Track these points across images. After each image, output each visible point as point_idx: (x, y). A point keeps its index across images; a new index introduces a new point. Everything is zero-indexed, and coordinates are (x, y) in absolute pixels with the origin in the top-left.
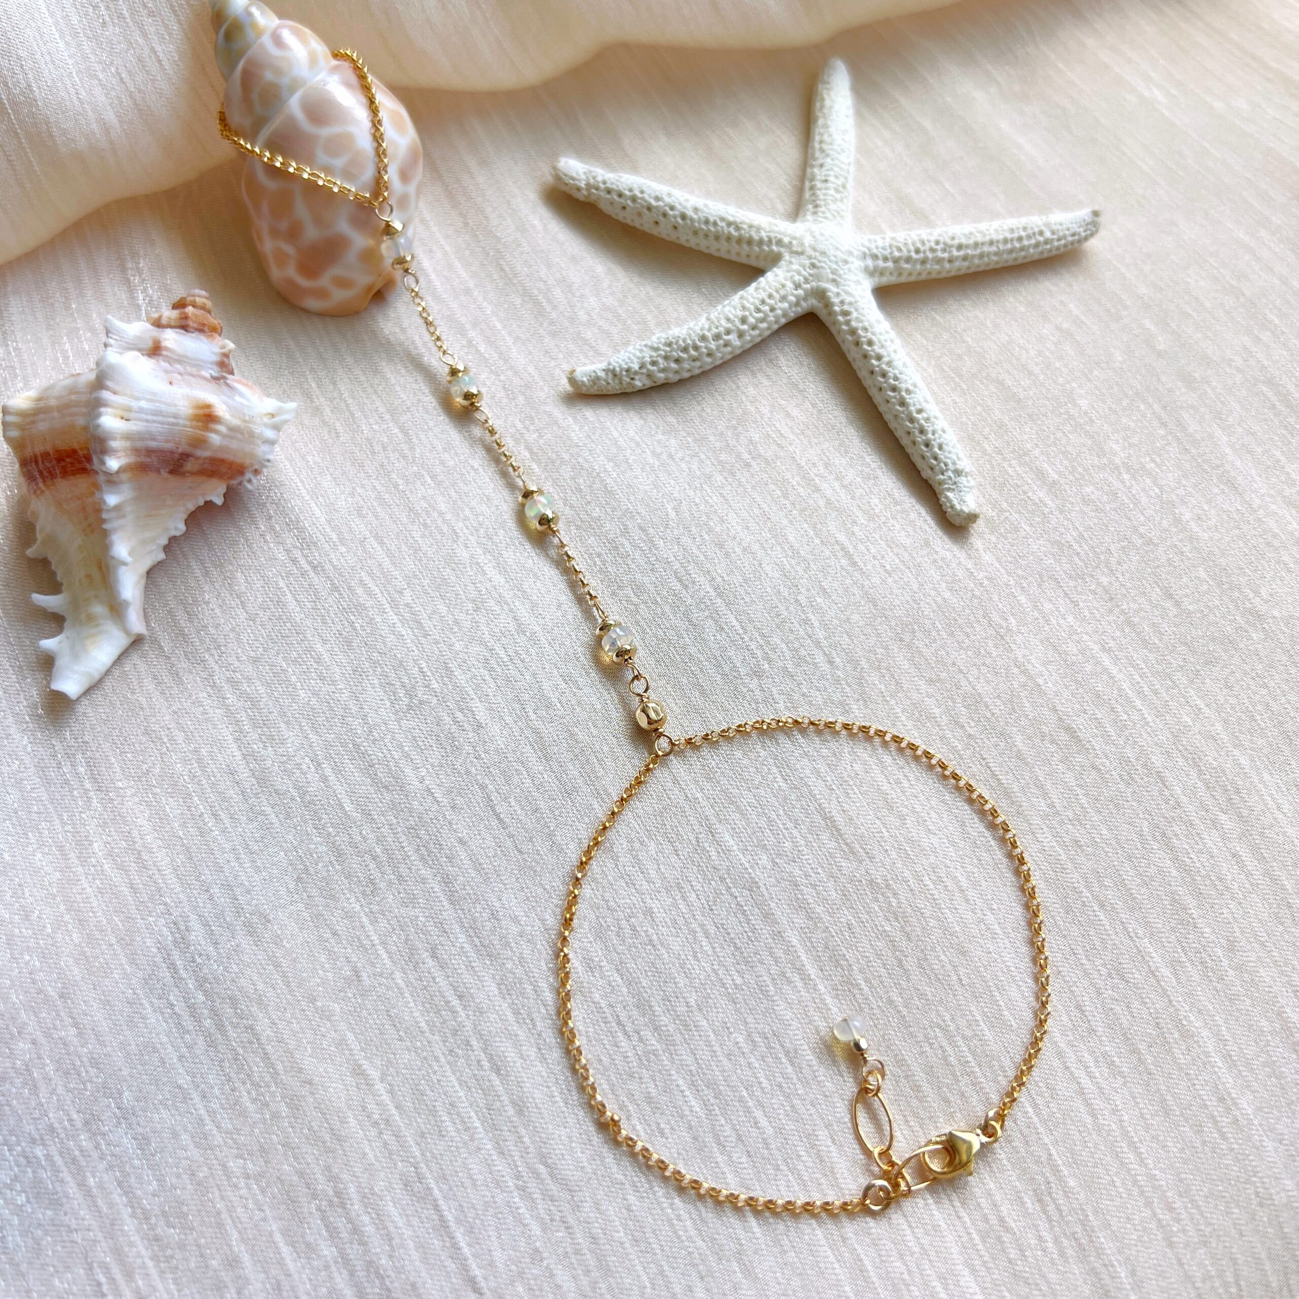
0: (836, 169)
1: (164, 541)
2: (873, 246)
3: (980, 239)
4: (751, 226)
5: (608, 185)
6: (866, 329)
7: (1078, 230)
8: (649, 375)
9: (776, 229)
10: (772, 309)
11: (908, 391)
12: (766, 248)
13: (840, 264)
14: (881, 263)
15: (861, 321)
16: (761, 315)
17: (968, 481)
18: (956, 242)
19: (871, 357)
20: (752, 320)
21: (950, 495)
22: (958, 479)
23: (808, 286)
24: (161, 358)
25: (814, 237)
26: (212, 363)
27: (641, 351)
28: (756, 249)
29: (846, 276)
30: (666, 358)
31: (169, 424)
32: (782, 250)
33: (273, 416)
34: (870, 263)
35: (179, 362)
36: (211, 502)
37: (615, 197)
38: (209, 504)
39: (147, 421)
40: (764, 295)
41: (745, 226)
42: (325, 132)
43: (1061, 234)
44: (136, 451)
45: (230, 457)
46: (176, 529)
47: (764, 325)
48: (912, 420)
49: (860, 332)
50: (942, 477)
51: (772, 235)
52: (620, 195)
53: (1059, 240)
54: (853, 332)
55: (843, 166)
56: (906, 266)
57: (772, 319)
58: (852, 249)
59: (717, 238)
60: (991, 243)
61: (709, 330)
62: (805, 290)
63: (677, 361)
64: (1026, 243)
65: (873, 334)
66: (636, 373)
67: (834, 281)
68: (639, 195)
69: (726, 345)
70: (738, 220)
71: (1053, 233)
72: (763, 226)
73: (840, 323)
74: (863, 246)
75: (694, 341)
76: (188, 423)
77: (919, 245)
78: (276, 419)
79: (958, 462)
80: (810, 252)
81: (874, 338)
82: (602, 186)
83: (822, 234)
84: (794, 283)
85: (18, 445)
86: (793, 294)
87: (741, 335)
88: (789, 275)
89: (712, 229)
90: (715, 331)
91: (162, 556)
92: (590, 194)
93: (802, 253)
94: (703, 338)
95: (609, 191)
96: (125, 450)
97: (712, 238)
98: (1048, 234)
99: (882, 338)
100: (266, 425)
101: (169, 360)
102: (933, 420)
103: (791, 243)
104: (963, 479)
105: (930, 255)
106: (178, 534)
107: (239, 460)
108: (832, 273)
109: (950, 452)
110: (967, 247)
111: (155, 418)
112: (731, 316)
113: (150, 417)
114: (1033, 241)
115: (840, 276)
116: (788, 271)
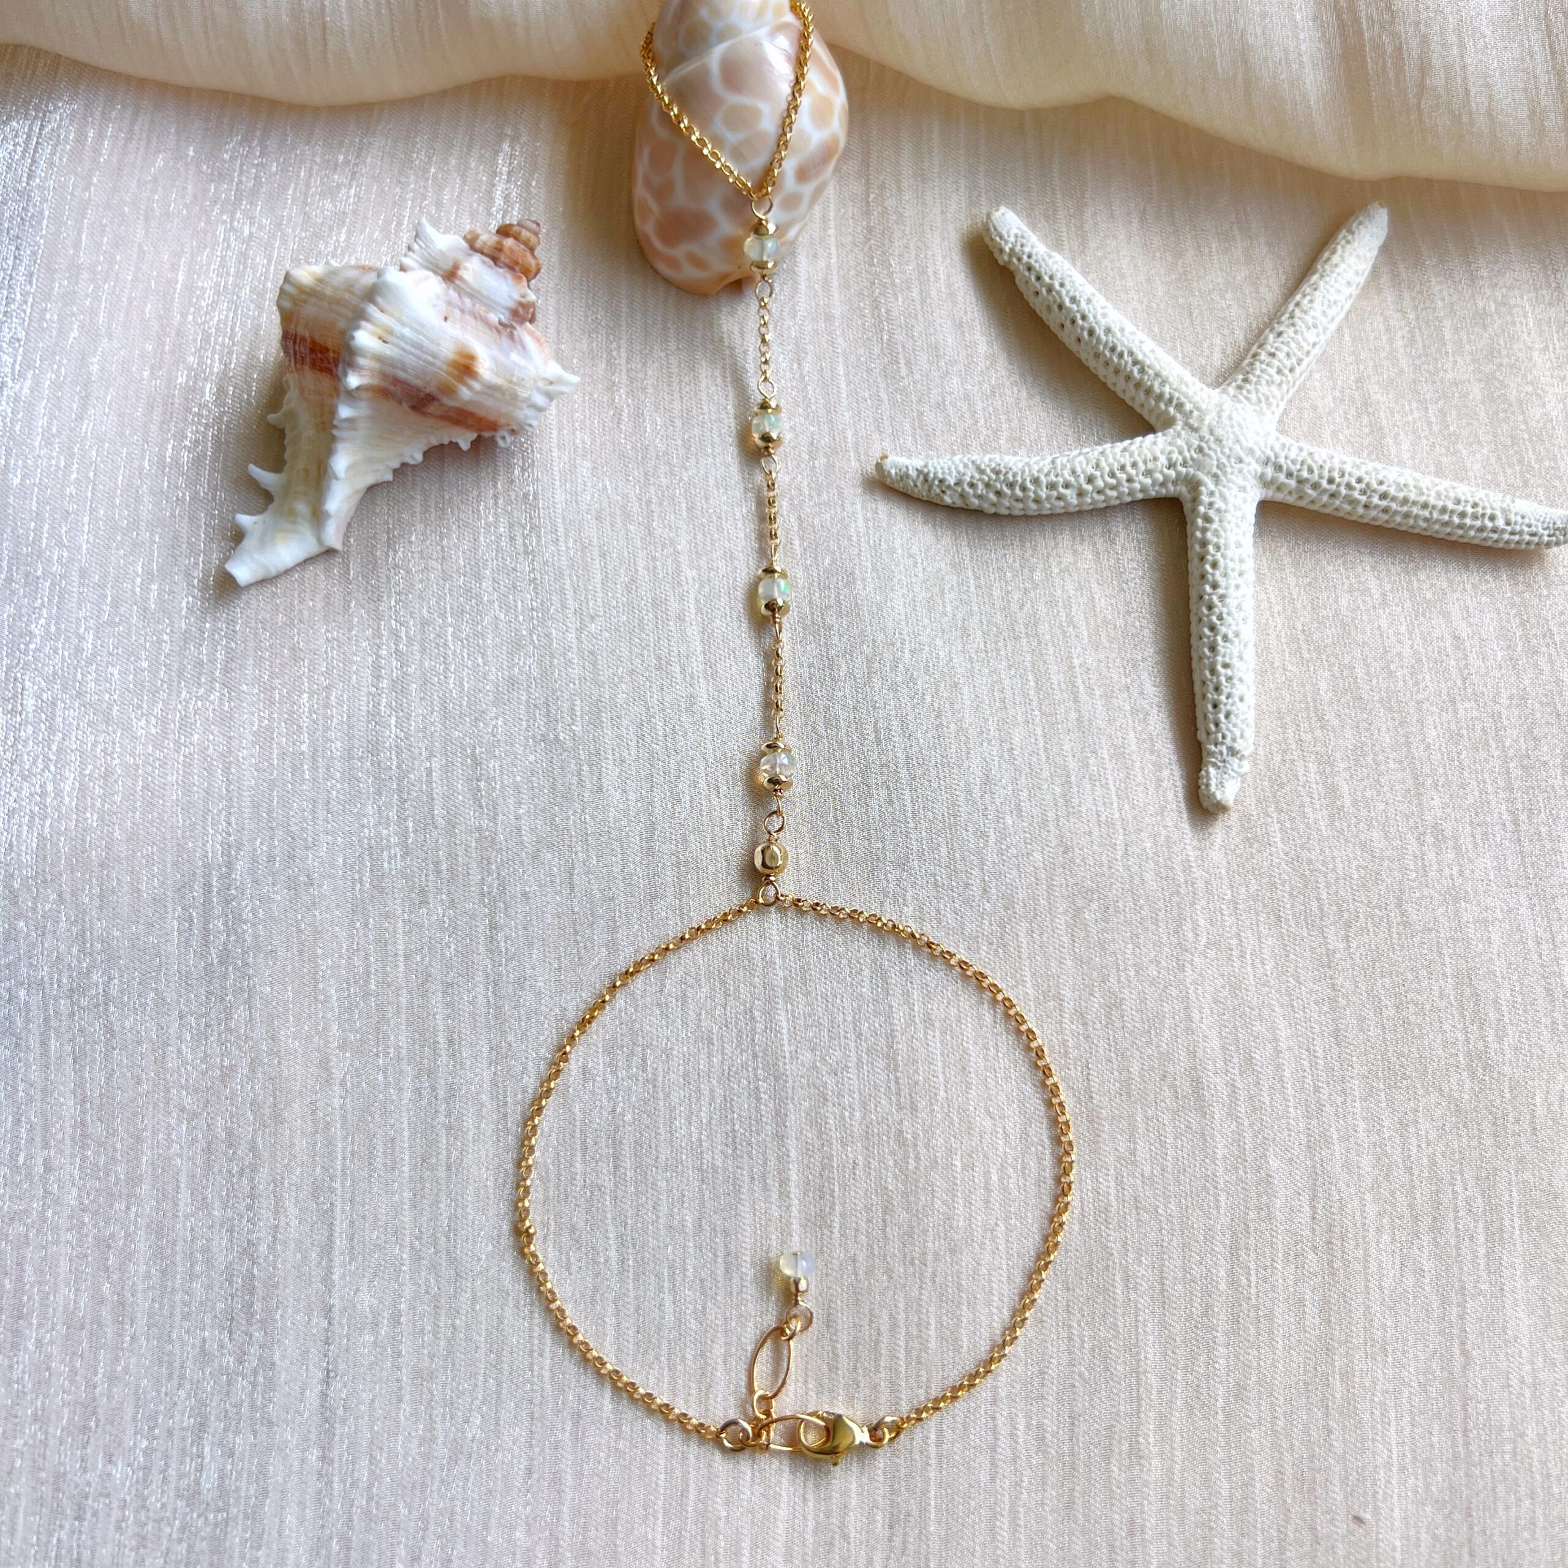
0: (1293, 345)
1: (396, 464)
2: (1283, 454)
3: (1412, 496)
4: (1157, 375)
5: (1032, 261)
6: (1218, 548)
7: (1541, 531)
8: (963, 496)
9: (1184, 389)
10: (1130, 480)
11: (1225, 638)
12: (1163, 406)
13: (1233, 460)
14: (1282, 477)
15: (1218, 536)
16: (1113, 481)
17: (1240, 766)
18: (1384, 488)
19: (1207, 582)
20: (1100, 483)
21: (1212, 770)
22: (1230, 759)
23: (1184, 470)
24: (452, 286)
25: (1220, 417)
26: (506, 308)
27: (966, 466)
28: (1153, 403)
29: (1233, 477)
30: (987, 485)
31: (425, 361)
32: (1178, 416)
33: (551, 383)
34: (1269, 472)
35: (471, 296)
36: (457, 444)
37: (1033, 278)
38: (454, 445)
39: (403, 350)
40: (1127, 461)
41: (1151, 372)
42: (733, 99)
43: (1518, 528)
44: (384, 375)
45: (482, 413)
46: (412, 457)
47: (1114, 493)
48: (1213, 671)
49: (1211, 548)
50: (1213, 748)
51: (1177, 395)
52: (1039, 278)
53: (1512, 533)
54: (1204, 544)
55: (1304, 344)
56: (1310, 491)
57: (1126, 490)
58: (1256, 449)
59: (1117, 371)
60: (1425, 506)
61: (1047, 475)
62: (1178, 474)
63: (998, 493)
64: (1468, 521)
65: (1223, 556)
66: (949, 487)
67: (1215, 476)
68: (1057, 287)
69: (1059, 498)
70: (1148, 362)
71: (1508, 523)
72: (1171, 379)
73: (1197, 528)
74: (1272, 449)
75: (1024, 480)
76: (445, 367)
77: (1336, 475)
78: (551, 388)
79: (1239, 740)
80: (1205, 432)
81: (1221, 562)
82: (1025, 258)
83: (1230, 418)
84: (1169, 460)
85: (287, 318)
86: (1161, 472)
87: (1081, 494)
88: (1169, 448)
89: (1116, 360)
90: (1052, 478)
91: (389, 477)
92: (1010, 261)
93: (1195, 430)
94: (1036, 481)
95: (1029, 268)
96: (372, 370)
97: (1111, 369)
98: (1500, 523)
99: (1231, 565)
100: (538, 389)
101: (460, 291)
102: (1235, 681)
103: (1191, 412)
104: (1235, 762)
105: (1343, 491)
106: (412, 462)
107: (491, 417)
108: (1218, 467)
109: (1235, 725)
110: (1393, 499)
111: (413, 350)
112: (1079, 470)
113: (408, 347)
114: (1478, 523)
115: (1225, 473)
116: (1170, 444)
